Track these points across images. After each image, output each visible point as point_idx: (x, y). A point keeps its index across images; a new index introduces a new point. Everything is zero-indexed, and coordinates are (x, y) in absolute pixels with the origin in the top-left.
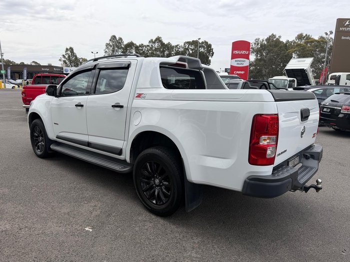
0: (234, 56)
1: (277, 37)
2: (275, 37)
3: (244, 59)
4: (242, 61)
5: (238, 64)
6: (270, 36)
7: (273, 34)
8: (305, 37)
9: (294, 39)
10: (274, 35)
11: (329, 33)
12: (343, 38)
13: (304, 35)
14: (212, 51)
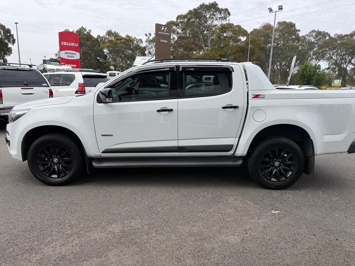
0: (62, 48)
1: (88, 31)
2: (85, 31)
3: (74, 52)
4: (72, 54)
5: (68, 56)
6: (80, 29)
7: (82, 27)
8: (113, 34)
9: (105, 34)
10: (84, 29)
11: (148, 35)
12: (161, 41)
13: (113, 32)
14: (13, 37)
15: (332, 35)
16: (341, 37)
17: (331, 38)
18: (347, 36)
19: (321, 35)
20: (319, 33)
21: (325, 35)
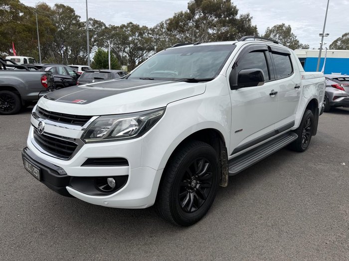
15: (107, 26)
16: (114, 28)
17: (106, 28)
18: (118, 27)
19: (98, 24)
20: (96, 22)
21: (101, 24)
